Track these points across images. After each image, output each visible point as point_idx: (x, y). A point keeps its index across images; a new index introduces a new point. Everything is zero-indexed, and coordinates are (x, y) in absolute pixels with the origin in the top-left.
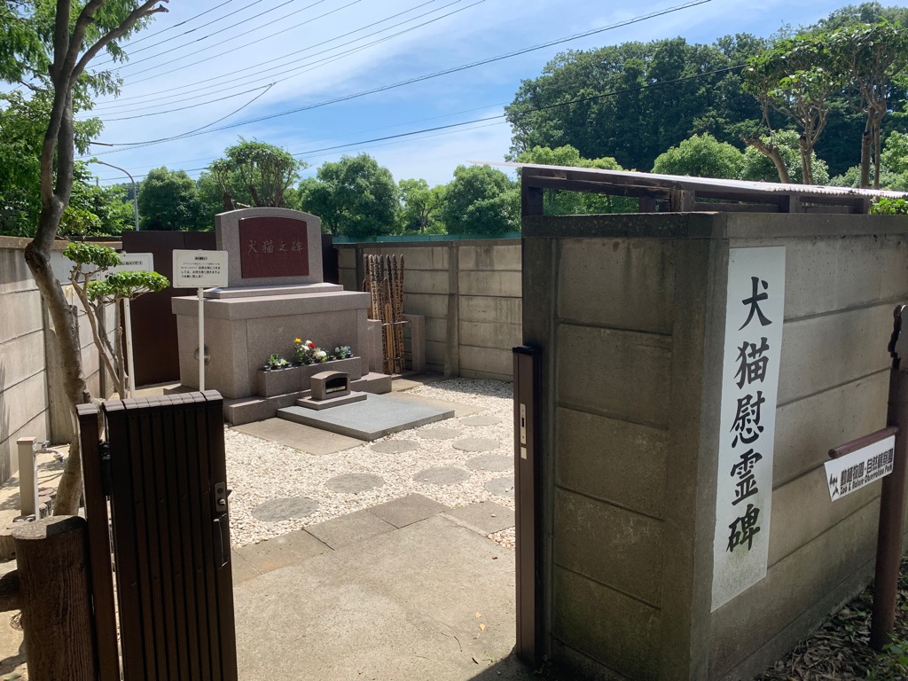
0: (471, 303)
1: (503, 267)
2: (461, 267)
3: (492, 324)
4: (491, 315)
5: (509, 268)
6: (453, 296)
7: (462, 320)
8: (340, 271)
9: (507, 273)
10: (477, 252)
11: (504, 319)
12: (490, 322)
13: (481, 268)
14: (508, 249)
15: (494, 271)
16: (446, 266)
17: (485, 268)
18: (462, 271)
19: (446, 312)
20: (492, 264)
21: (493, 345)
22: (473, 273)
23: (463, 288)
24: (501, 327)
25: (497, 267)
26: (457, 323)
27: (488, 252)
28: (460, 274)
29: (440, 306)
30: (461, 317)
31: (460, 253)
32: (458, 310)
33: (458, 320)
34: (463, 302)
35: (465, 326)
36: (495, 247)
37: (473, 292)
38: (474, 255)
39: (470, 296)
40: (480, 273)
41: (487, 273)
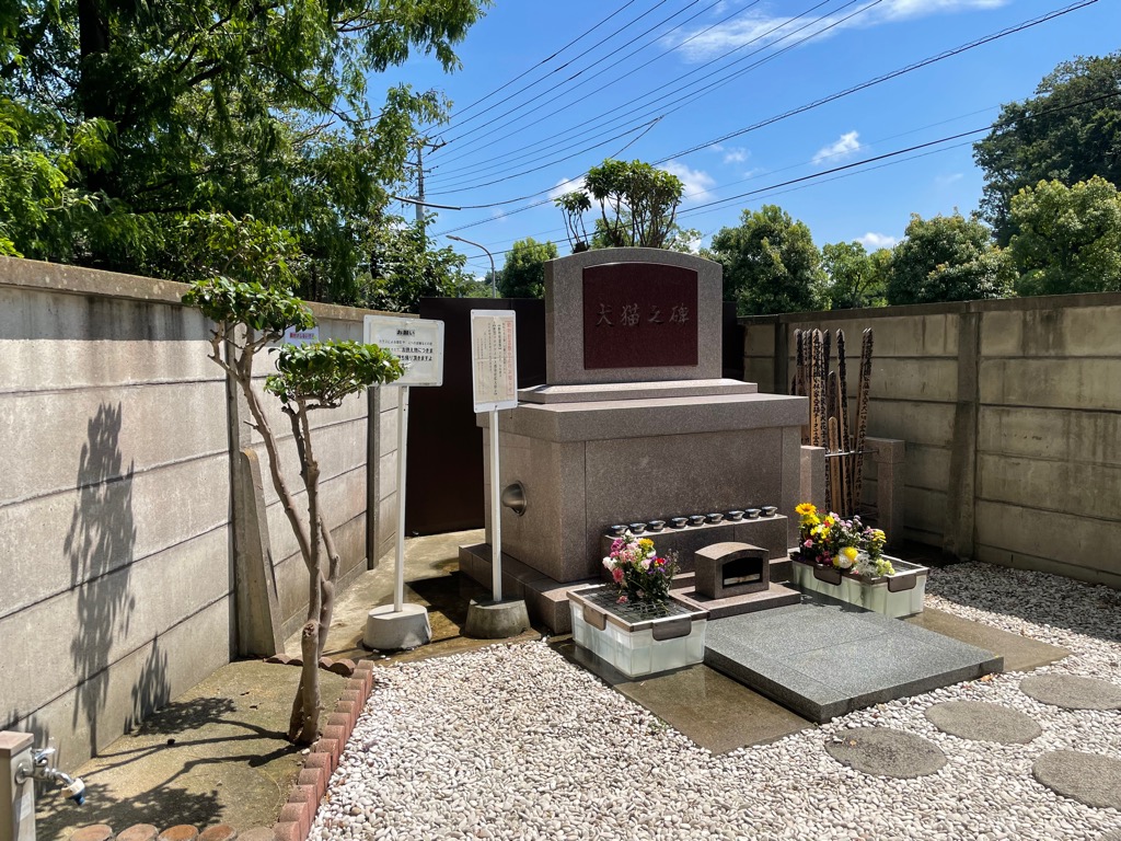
0: (1005, 419)
1: (1086, 351)
2: (986, 350)
3: (1056, 464)
4: (1055, 445)
5: (1103, 351)
6: (966, 408)
7: (984, 452)
8: (747, 362)
9: (1097, 362)
10: (1025, 323)
11: (1085, 455)
12: (1049, 459)
13: (1032, 352)
14: (1104, 313)
15: (1065, 358)
16: (952, 349)
17: (1043, 353)
18: (988, 358)
19: (950, 436)
20: (1060, 342)
21: (1054, 506)
22: (1012, 361)
23: (989, 390)
24: (1078, 470)
25: (1072, 349)
26: (972, 458)
27: (1049, 320)
28: (983, 365)
29: (937, 424)
30: (982, 447)
31: (985, 324)
32: (977, 432)
33: (976, 451)
34: (989, 419)
35: (990, 463)
36: (1069, 311)
37: (1013, 399)
38: (1016, 328)
39: (1003, 407)
40: (1030, 361)
41: (1048, 362)
